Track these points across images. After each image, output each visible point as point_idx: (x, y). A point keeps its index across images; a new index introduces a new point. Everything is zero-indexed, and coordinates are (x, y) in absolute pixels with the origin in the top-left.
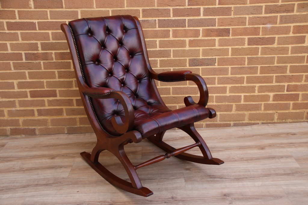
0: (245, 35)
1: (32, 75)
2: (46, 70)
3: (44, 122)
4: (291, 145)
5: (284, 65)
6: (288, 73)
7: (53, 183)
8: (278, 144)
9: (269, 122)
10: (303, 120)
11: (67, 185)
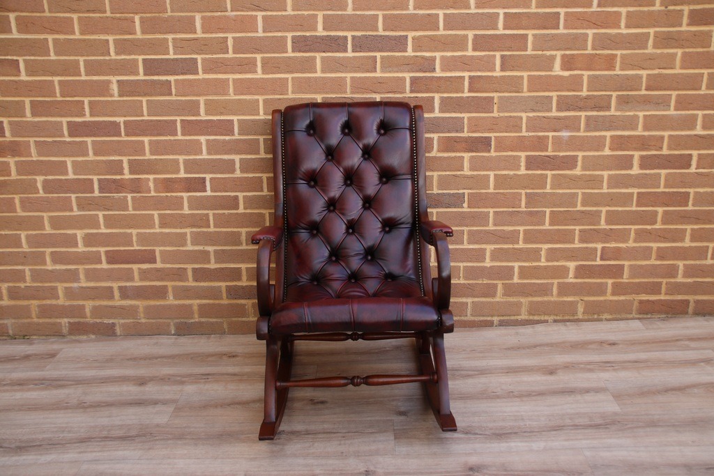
0: (521, 150)
1: (110, 222)
2: (138, 212)
3: (132, 312)
4: (606, 365)
5: (594, 209)
6: (603, 225)
7: (138, 436)
8: (581, 363)
9: (567, 318)
10: (631, 316)
11: (164, 439)
